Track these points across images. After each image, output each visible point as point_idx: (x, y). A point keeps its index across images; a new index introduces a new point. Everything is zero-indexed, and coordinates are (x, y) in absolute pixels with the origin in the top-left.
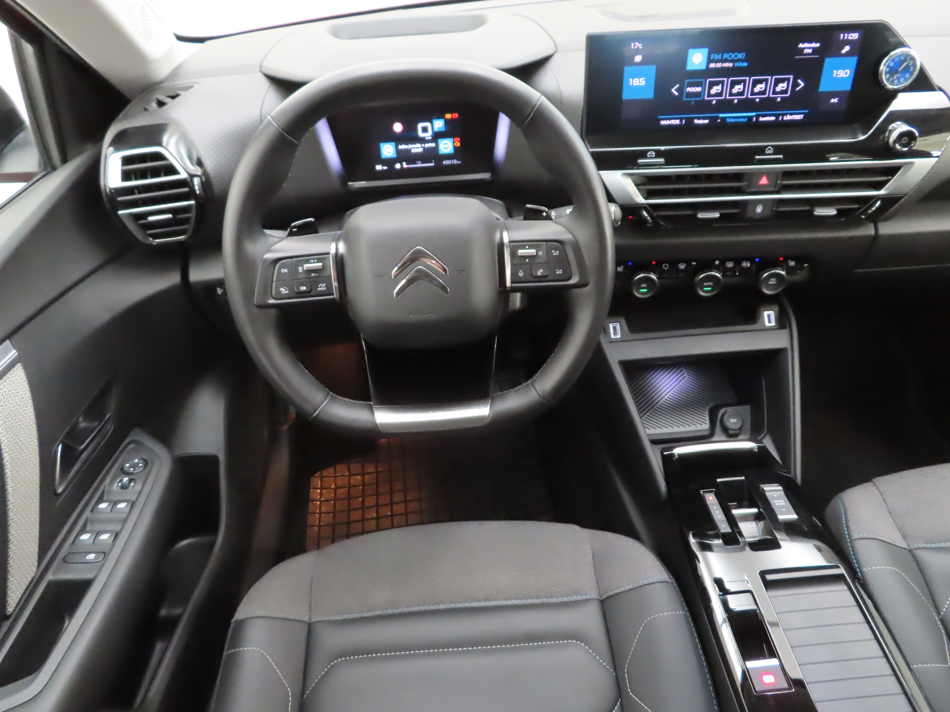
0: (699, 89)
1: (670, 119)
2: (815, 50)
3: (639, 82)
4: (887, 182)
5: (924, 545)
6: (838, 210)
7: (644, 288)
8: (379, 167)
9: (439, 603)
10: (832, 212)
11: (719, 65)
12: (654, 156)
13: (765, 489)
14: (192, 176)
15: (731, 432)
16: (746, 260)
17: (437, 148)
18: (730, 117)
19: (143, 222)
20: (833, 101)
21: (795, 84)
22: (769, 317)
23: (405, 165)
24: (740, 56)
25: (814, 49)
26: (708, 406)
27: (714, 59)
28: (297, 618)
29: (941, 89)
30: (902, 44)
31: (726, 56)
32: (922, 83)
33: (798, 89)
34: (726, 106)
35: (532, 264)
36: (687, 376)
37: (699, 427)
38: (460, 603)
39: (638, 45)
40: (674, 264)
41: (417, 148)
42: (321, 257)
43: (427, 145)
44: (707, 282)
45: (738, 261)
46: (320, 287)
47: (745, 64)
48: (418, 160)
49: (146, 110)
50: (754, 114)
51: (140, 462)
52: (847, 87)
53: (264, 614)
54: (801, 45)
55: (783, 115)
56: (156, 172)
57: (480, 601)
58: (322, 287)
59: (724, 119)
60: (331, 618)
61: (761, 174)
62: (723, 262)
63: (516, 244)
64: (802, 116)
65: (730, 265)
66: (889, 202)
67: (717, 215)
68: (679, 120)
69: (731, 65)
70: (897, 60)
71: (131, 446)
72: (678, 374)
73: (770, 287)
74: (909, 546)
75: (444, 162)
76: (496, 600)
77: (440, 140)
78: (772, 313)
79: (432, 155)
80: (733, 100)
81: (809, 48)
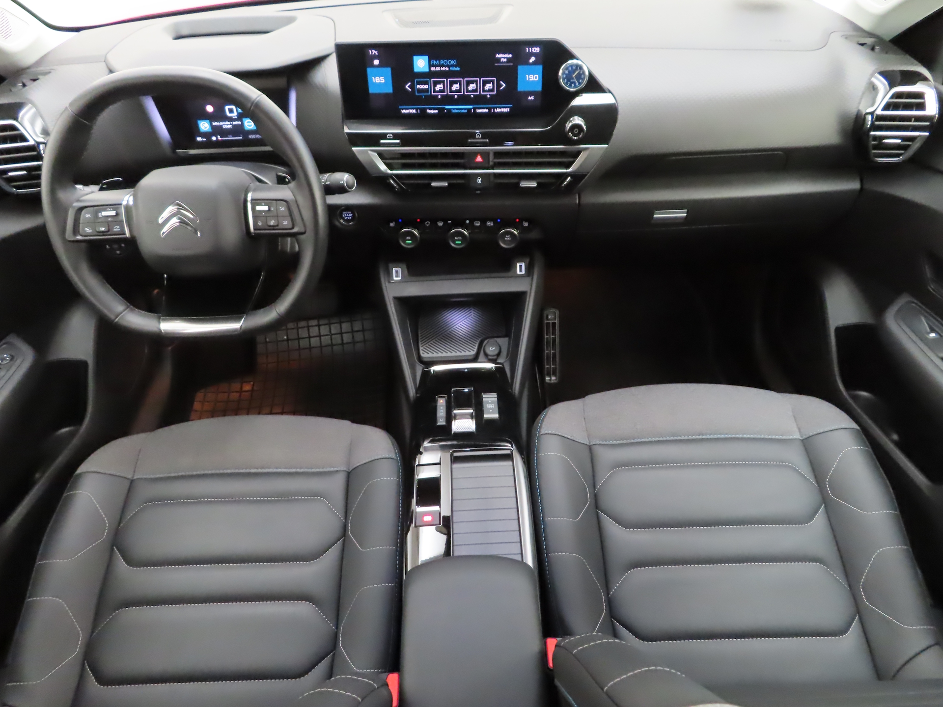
0: (426, 87)
1: (408, 109)
2: (509, 60)
3: (380, 80)
4: (573, 162)
5: (601, 442)
6: (538, 184)
7: (409, 240)
8: (199, 139)
9: (227, 469)
10: (534, 184)
11: (438, 69)
12: (392, 138)
13: (484, 396)
14: (39, 143)
15: (490, 357)
16: (490, 220)
17: (242, 124)
18: (454, 108)
19: (5, 176)
20: (530, 98)
21: (499, 86)
22: (520, 268)
23: (219, 138)
24: (453, 62)
25: (508, 58)
26: (478, 339)
27: (433, 64)
28: (122, 475)
29: (610, 92)
30: (572, 56)
31: (442, 62)
32: (594, 86)
33: (501, 89)
34: (449, 100)
35: (266, 217)
36: (473, 314)
37: (467, 353)
38: (243, 469)
39: (375, 52)
40: (434, 222)
41: (227, 125)
42: (116, 206)
43: (235, 123)
44: (457, 236)
45: (484, 221)
46: (116, 229)
47: (458, 69)
48: (229, 134)
49: (11, 90)
50: (471, 107)
51: (8, 356)
52: (539, 88)
53: (95, 470)
54: (497, 56)
55: (494, 108)
56: (14, 139)
57: (257, 469)
58: (117, 229)
59: (449, 110)
60: (148, 476)
61: (476, 154)
62: (472, 222)
63: (255, 202)
64: (509, 109)
65: (477, 224)
66: (577, 177)
67: (446, 184)
68: (415, 110)
69: (447, 69)
70: (570, 69)
71: (4, 346)
72: (466, 313)
73: (505, 242)
74: (590, 443)
75: (250, 137)
76: (269, 468)
77: (244, 119)
78: (523, 265)
79: (238, 130)
80: (454, 95)
81: (505, 58)
